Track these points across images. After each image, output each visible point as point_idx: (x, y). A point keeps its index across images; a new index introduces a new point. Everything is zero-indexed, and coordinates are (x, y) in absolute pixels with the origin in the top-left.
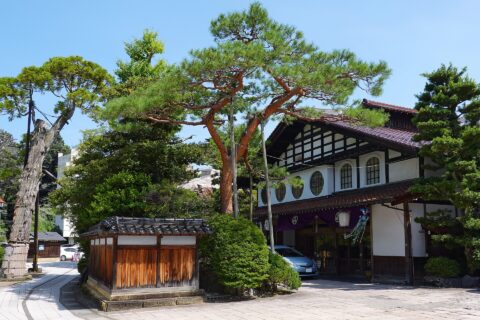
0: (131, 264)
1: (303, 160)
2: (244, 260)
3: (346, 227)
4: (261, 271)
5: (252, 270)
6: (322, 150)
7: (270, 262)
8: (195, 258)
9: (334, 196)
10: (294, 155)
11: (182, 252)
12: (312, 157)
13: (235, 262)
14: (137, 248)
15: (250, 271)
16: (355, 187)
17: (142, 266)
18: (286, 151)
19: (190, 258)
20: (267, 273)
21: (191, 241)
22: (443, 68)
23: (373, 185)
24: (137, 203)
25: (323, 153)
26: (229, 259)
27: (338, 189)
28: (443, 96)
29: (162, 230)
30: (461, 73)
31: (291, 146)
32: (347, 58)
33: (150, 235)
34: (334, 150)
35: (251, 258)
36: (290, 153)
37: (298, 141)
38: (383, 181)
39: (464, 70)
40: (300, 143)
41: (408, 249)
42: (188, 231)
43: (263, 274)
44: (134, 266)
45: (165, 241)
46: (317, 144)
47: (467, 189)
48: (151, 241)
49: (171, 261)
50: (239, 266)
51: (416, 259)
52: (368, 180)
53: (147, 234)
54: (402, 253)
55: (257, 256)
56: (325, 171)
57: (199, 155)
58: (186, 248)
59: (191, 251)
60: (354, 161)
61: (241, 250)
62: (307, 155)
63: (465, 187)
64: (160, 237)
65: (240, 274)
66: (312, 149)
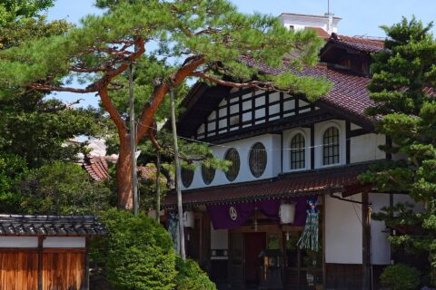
0: (8, 270)
1: (240, 123)
2: (144, 266)
3: (289, 224)
4: (165, 279)
5: (154, 279)
6: (267, 111)
7: (177, 269)
8: (85, 265)
9: (281, 178)
10: (229, 116)
11: (69, 256)
12: (254, 120)
13: (133, 268)
14: (16, 251)
15: (151, 279)
16: (308, 167)
17: (20, 274)
18: (217, 109)
19: (78, 264)
20: (173, 281)
21: (80, 243)
22: (405, 21)
23: (331, 165)
24: (10, 194)
25: (267, 116)
26: (126, 265)
27: (287, 169)
28: (401, 60)
29: (45, 229)
30: (426, 29)
31: (224, 102)
32: (270, 24)
33: (31, 235)
34: (282, 112)
35: (152, 264)
36: (223, 112)
37: (235, 95)
38: (343, 162)
39: (430, 25)
40: (237, 99)
41: (367, 254)
42: (76, 231)
43: (167, 283)
44: (12, 273)
45: (48, 244)
46: (260, 101)
47: (423, 179)
48: (32, 243)
49: (55, 267)
50: (138, 273)
51: (375, 266)
52: (325, 159)
53: (27, 234)
54: (358, 259)
55: (160, 262)
56: (268, 143)
57: (88, 126)
58: (73, 251)
59: (79, 255)
60: (308, 130)
61: (142, 255)
62: (247, 117)
63: (420, 176)
64: (42, 238)
65: (139, 283)
66: (254, 109)
